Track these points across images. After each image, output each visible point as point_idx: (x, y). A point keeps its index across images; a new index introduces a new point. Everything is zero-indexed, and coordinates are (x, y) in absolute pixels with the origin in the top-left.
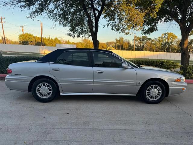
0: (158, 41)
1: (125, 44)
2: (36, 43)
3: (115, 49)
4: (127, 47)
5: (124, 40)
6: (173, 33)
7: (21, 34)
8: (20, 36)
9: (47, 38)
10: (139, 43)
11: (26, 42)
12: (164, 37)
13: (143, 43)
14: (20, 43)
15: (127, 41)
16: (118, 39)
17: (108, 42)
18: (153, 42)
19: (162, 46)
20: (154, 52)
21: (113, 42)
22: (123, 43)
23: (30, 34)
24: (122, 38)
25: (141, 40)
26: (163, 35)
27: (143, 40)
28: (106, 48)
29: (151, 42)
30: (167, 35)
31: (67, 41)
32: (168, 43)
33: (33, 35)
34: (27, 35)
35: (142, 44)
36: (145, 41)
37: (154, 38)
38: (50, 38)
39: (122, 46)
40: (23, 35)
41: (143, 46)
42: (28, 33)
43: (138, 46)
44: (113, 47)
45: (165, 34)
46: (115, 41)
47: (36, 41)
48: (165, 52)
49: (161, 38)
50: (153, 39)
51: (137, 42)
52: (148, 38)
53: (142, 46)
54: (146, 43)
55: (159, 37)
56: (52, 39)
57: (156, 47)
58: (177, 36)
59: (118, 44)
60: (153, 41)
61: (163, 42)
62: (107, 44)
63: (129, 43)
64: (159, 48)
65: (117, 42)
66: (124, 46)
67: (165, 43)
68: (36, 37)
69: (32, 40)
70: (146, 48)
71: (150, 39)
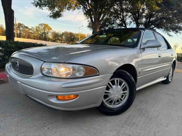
0: (35, 30)
6: (48, 25)
12: (40, 27)
19: (40, 35)
27: (19, 27)
29: (29, 30)
30: (43, 25)
32: (44, 33)
36: (22, 29)
37: (31, 27)
41: (20, 33)
45: (41, 25)
49: (38, 27)
52: (24, 26)
53: (18, 33)
55: (36, 27)
57: (34, 36)
58: (51, 28)
61: (41, 32)
64: (37, 38)
67: (42, 33)
70: (24, 36)
71: (27, 27)
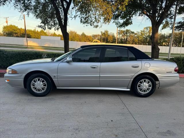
0: (140, 34)
1: (110, 37)
2: (21, 34)
3: (101, 41)
4: (112, 40)
5: (109, 33)
7: (5, 26)
8: (4, 28)
9: (32, 30)
10: (123, 36)
11: (10, 34)
12: (145, 30)
13: (127, 36)
14: (4, 35)
15: (112, 34)
16: (103, 32)
17: (94, 35)
18: (136, 36)
19: (144, 39)
20: (137, 45)
21: (98, 35)
22: (108, 36)
23: (15, 26)
24: (107, 31)
25: (125, 33)
26: (145, 28)
27: (126, 33)
28: (92, 41)
29: (134, 35)
30: (148, 28)
31: (54, 33)
32: (149, 36)
33: (17, 27)
34: (11, 26)
35: (125, 37)
36: (128, 34)
37: (137, 32)
38: (36, 31)
39: (107, 39)
40: (7, 27)
41: (127, 39)
42: (13, 25)
43: (122, 39)
44: (98, 40)
46: (100, 34)
47: (21, 33)
48: (146, 45)
49: (143, 31)
50: (135, 32)
51: (121, 36)
52: (131, 32)
53: (125, 39)
54: (129, 36)
55: (141, 31)
56: (38, 31)
57: (139, 40)
59: (103, 36)
60: (136, 34)
62: (93, 37)
63: (113, 36)
64: (141, 41)
65: (102, 35)
66: (108, 39)
67: (147, 36)
68: (21, 28)
69: (16, 32)
70: (129, 40)
71: (133, 33)
